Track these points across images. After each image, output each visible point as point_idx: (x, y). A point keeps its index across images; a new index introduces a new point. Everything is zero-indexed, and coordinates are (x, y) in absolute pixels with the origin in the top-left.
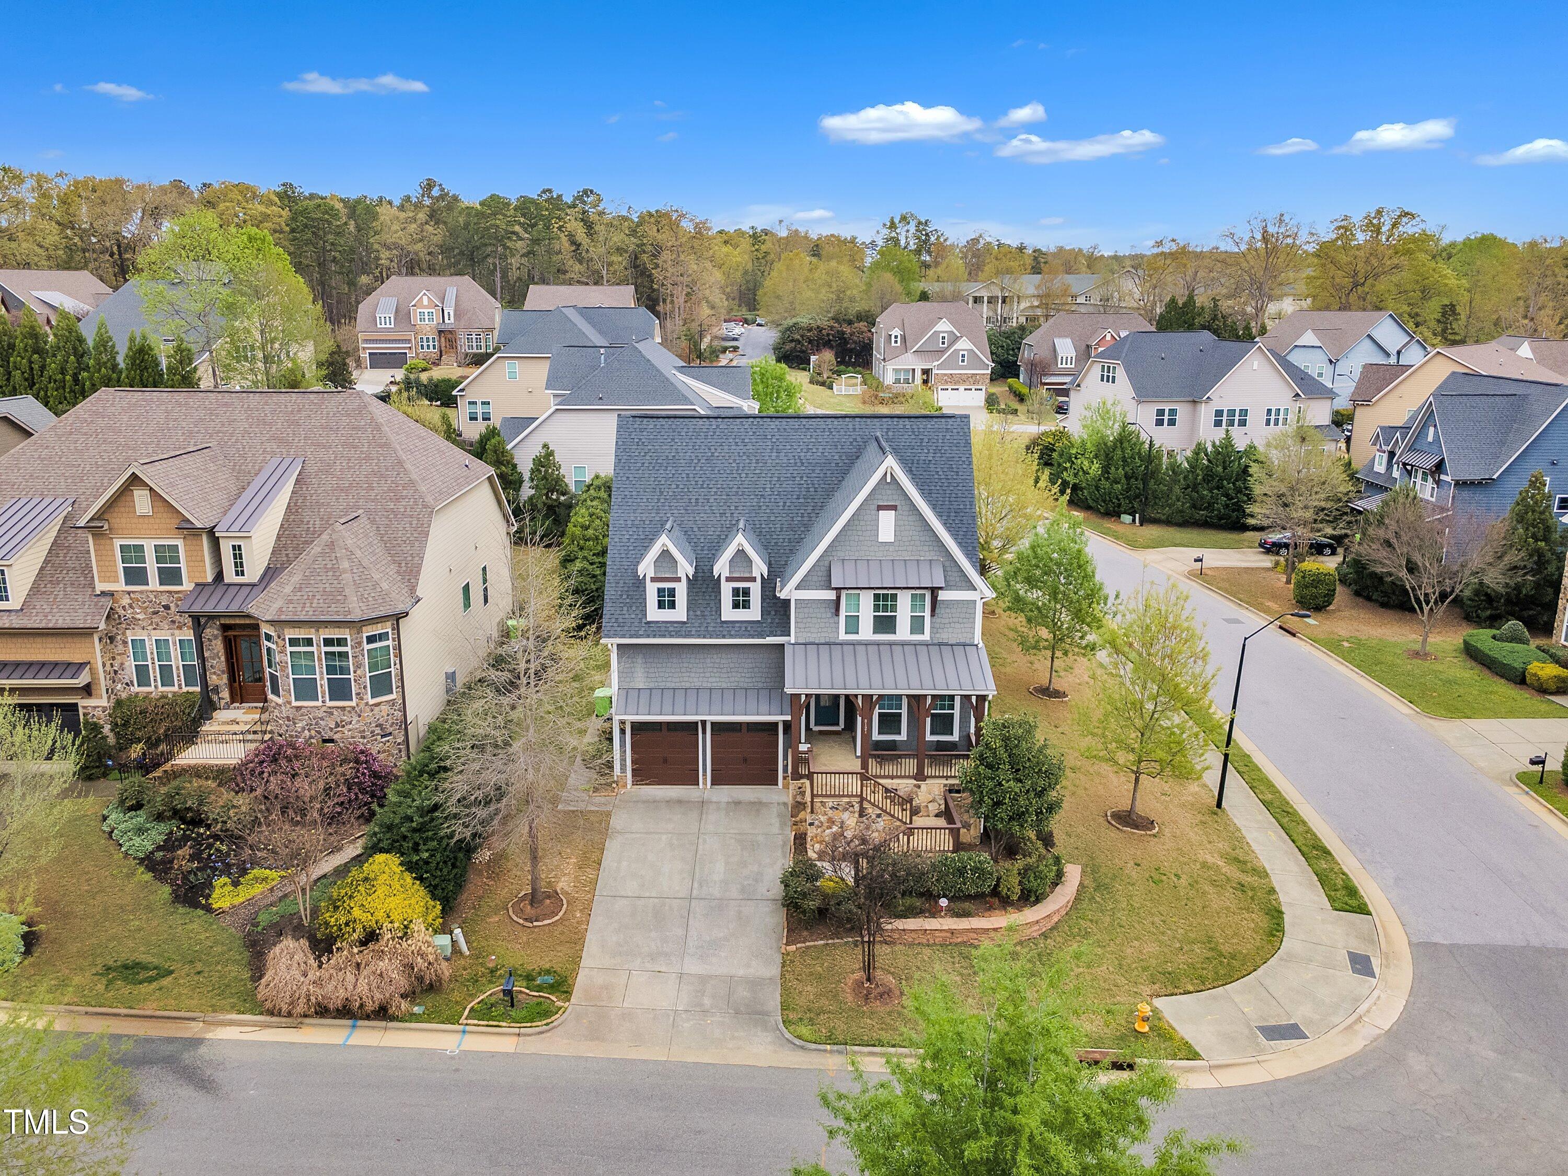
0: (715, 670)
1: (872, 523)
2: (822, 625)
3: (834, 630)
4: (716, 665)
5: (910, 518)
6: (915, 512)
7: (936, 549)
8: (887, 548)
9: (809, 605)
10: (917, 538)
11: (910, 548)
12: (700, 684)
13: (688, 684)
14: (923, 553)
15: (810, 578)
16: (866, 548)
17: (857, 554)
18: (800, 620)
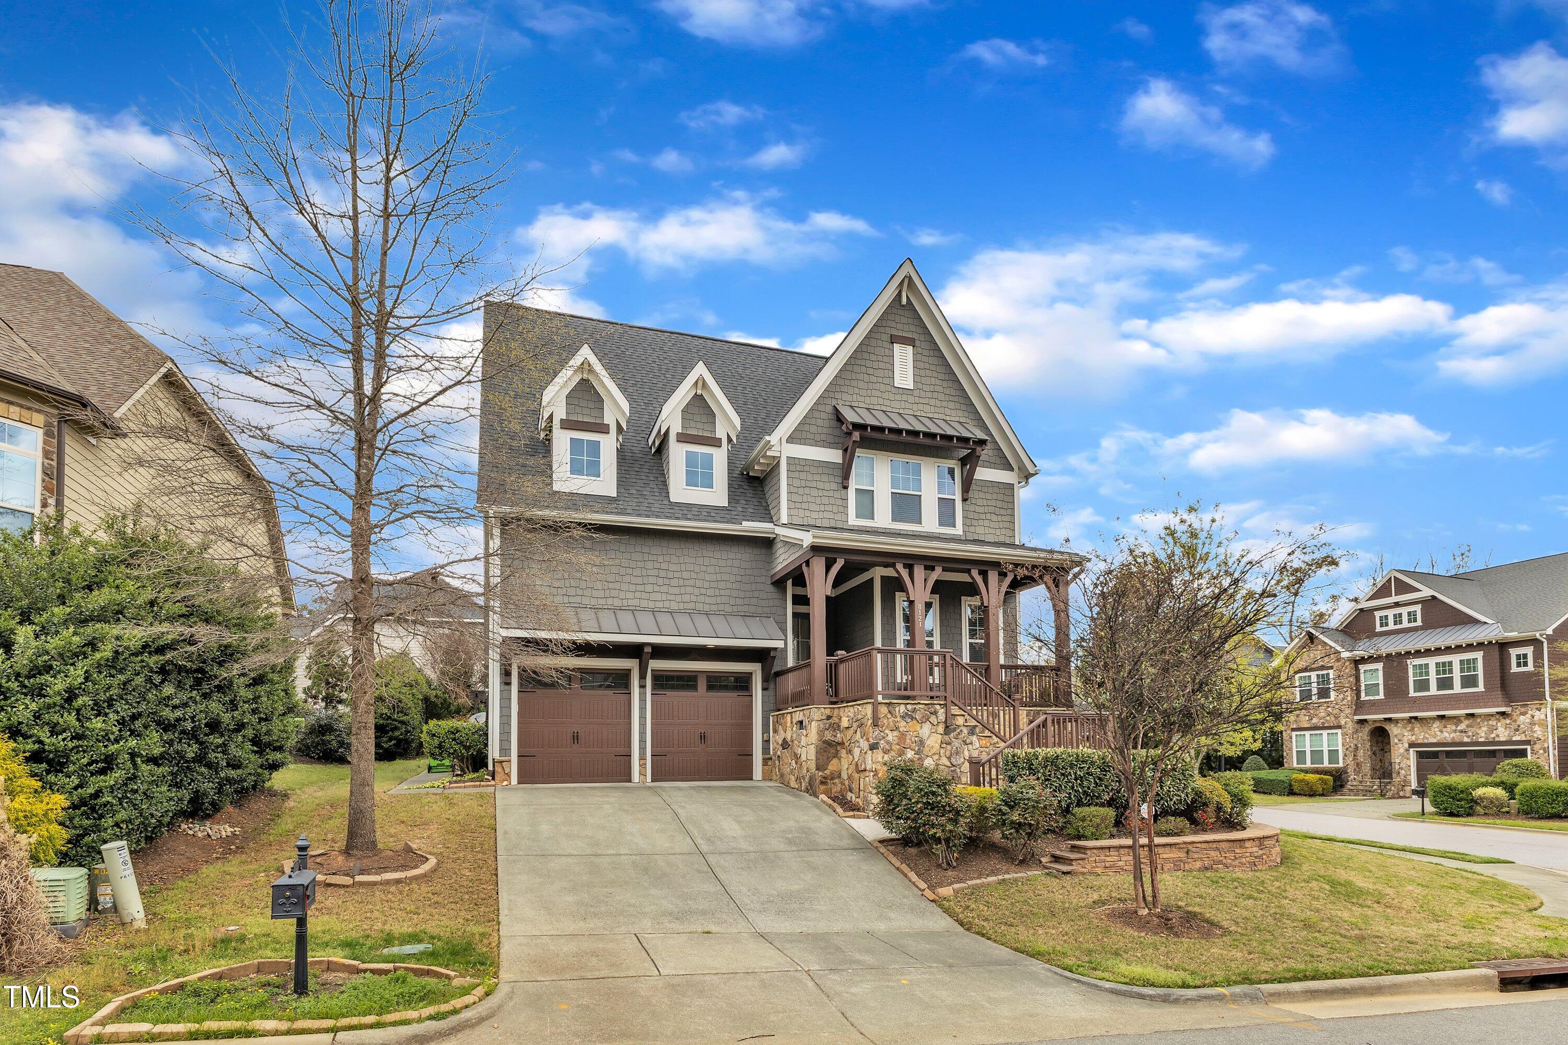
1: (886, 359)
2: (826, 501)
7: (964, 407)
8: (905, 397)
9: (806, 468)
10: (940, 389)
11: (932, 402)
12: (636, 602)
13: (617, 603)
14: (948, 412)
15: (806, 427)
16: (879, 394)
17: (867, 400)
18: (795, 490)
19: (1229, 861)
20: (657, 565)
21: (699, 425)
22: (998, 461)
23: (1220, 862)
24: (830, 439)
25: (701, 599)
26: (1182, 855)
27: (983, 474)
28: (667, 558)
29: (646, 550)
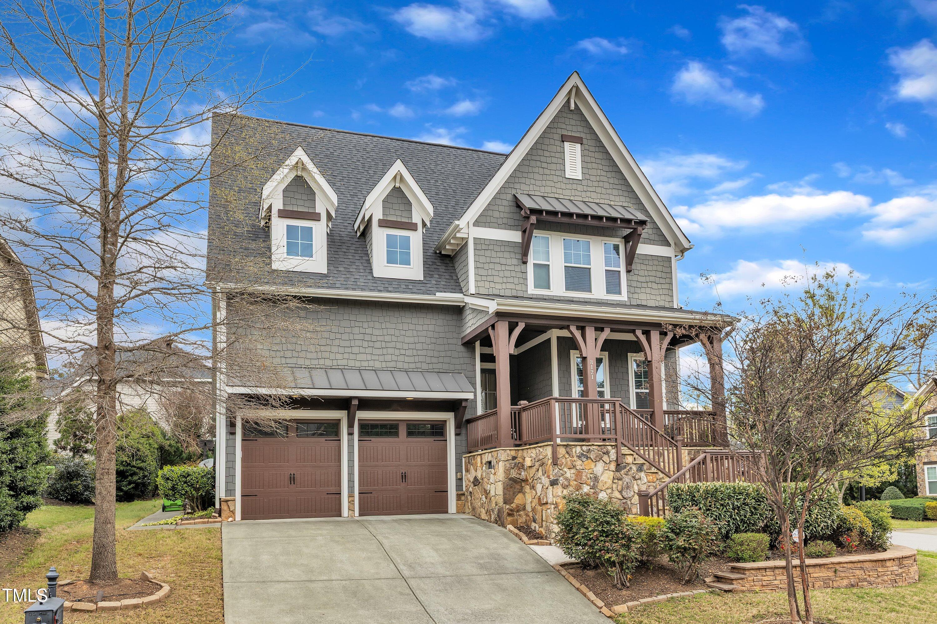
0: (365, 344)
1: (557, 155)
2: (507, 274)
3: (521, 281)
4: (367, 338)
5: (597, 155)
6: (601, 149)
7: (626, 194)
8: (574, 186)
9: (491, 247)
10: (605, 179)
11: (599, 190)
12: (344, 362)
13: (328, 363)
14: (612, 198)
15: (490, 213)
16: (552, 184)
17: (542, 189)
18: (482, 266)
19: (873, 579)
20: (362, 331)
21: (398, 213)
22: (657, 238)
23: (865, 580)
24: (511, 222)
25: (401, 358)
26: (831, 574)
27: (643, 249)
28: (371, 324)
29: (353, 317)
